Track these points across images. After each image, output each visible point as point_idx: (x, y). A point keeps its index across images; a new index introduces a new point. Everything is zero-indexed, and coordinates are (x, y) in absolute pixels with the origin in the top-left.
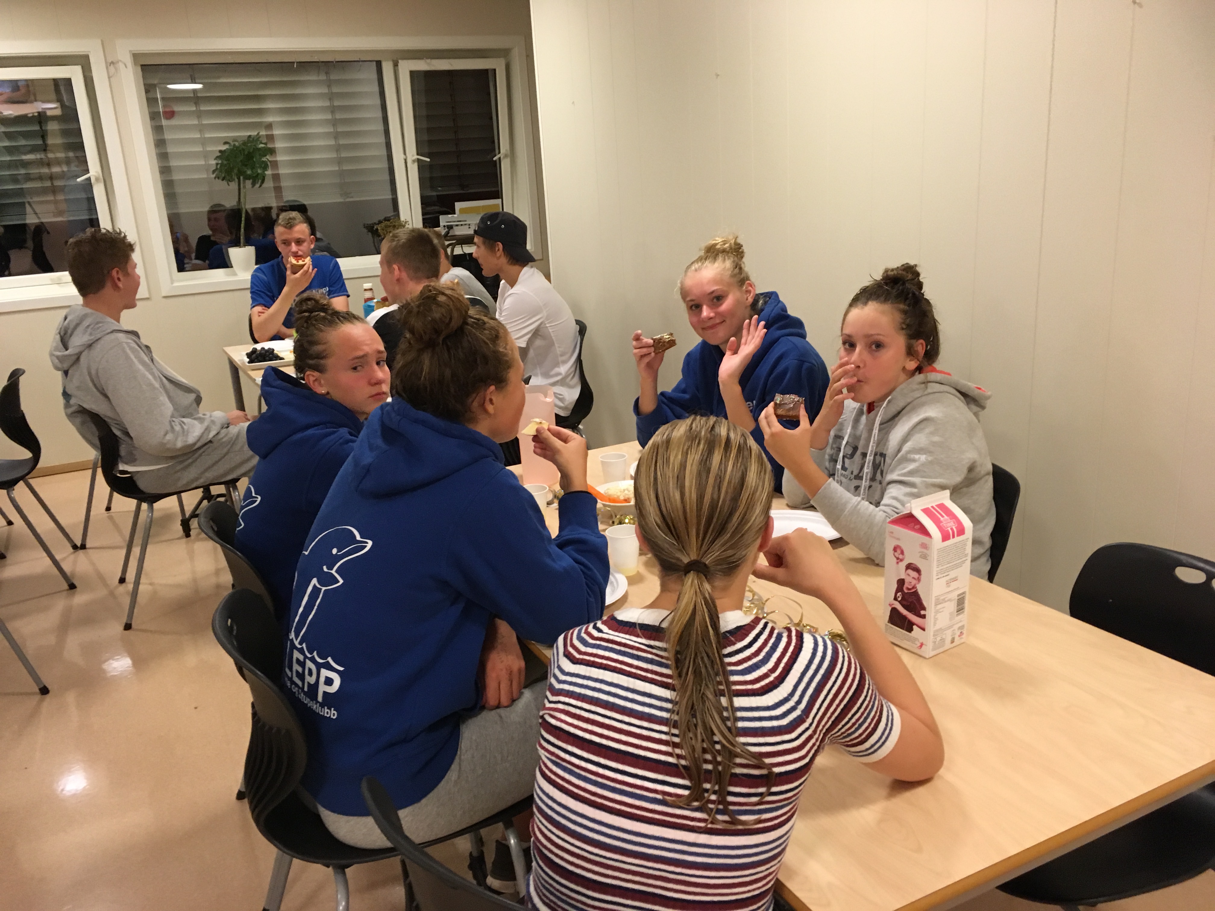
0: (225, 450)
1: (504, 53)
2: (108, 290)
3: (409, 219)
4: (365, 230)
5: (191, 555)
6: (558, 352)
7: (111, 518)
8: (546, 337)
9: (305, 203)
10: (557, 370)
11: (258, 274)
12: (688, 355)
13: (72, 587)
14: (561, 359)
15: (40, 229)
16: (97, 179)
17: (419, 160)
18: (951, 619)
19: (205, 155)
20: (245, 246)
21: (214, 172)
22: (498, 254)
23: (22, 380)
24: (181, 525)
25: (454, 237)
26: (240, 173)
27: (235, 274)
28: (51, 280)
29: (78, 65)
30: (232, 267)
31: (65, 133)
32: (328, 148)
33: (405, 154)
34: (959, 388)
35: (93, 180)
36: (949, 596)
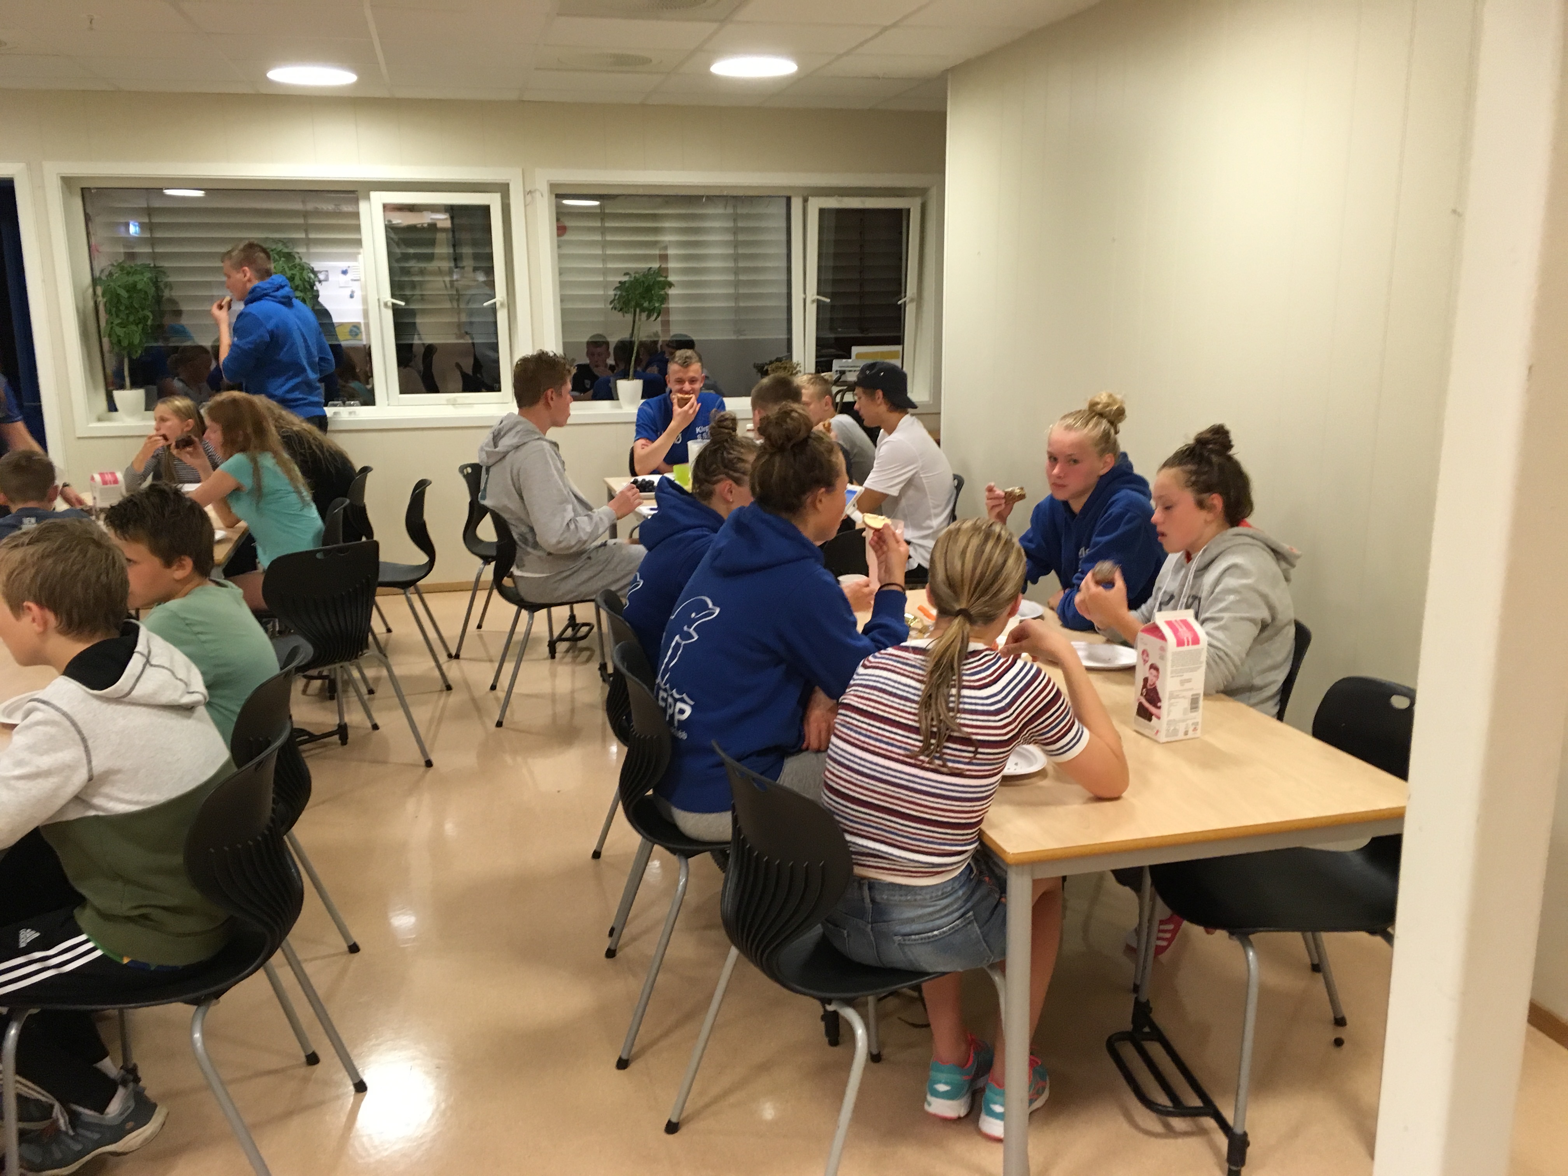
0: (600, 568)
1: (921, 192)
2: (540, 406)
3: (801, 361)
4: (755, 370)
5: (553, 675)
6: (931, 505)
7: (480, 637)
8: (920, 489)
9: (694, 338)
10: (928, 523)
11: (645, 408)
12: (1038, 506)
13: (449, 688)
14: (933, 511)
15: (430, 350)
16: (502, 305)
17: (818, 301)
18: (1185, 713)
19: (605, 285)
20: (633, 379)
21: (611, 303)
22: (879, 402)
23: (428, 490)
24: (549, 645)
25: (845, 383)
26: (638, 305)
27: (620, 407)
28: (448, 400)
29: (497, 192)
30: (618, 399)
31: (476, 257)
32: (726, 284)
33: (805, 293)
34: (1269, 544)
35: (498, 305)
36: (1185, 694)
